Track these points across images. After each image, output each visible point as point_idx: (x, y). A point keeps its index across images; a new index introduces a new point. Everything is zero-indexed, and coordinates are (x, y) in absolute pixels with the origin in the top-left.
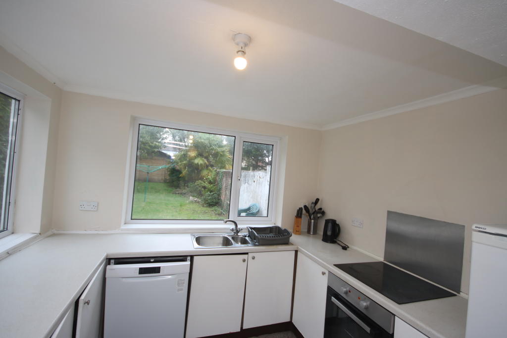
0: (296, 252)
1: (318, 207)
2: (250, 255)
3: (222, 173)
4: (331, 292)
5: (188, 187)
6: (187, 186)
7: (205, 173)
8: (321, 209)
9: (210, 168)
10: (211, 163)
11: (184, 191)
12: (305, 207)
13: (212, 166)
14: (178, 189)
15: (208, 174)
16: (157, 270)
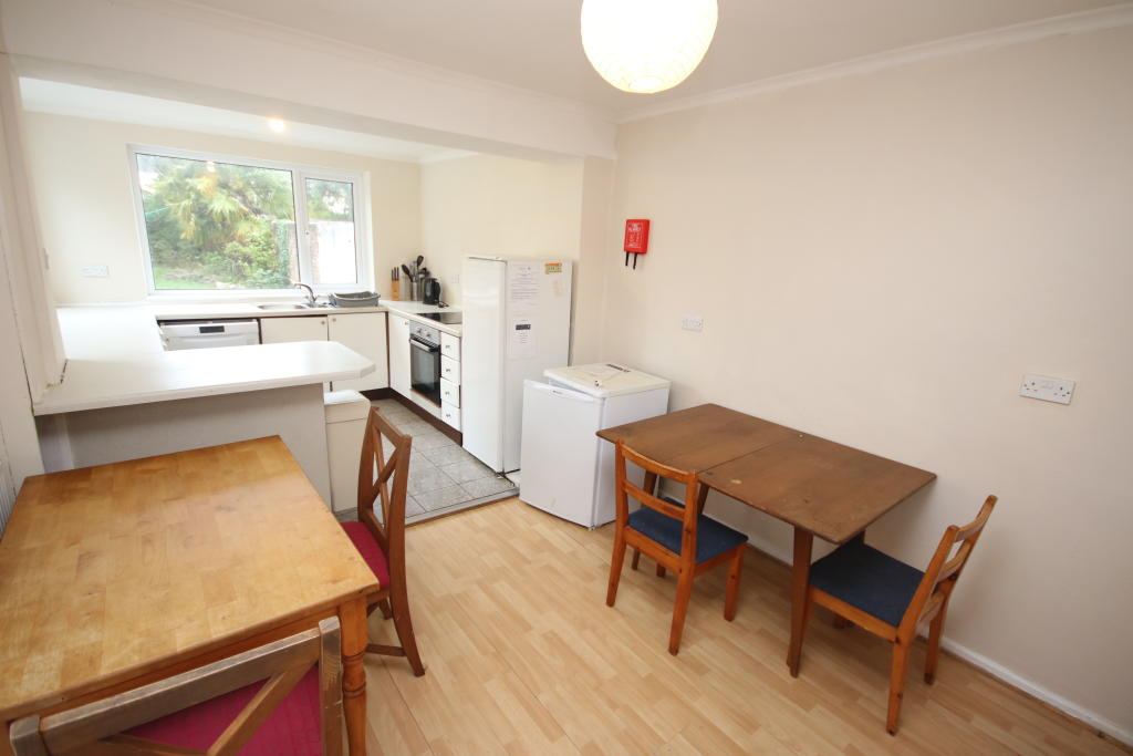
0: (387, 313)
1: (421, 267)
2: (330, 317)
3: (285, 227)
4: (413, 337)
5: (203, 263)
6: (201, 260)
7: (243, 228)
8: (425, 269)
9: (253, 216)
10: (255, 206)
11: (197, 273)
12: (404, 267)
13: (257, 212)
14: (177, 269)
15: (252, 230)
16: (221, 329)
